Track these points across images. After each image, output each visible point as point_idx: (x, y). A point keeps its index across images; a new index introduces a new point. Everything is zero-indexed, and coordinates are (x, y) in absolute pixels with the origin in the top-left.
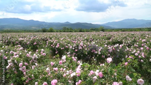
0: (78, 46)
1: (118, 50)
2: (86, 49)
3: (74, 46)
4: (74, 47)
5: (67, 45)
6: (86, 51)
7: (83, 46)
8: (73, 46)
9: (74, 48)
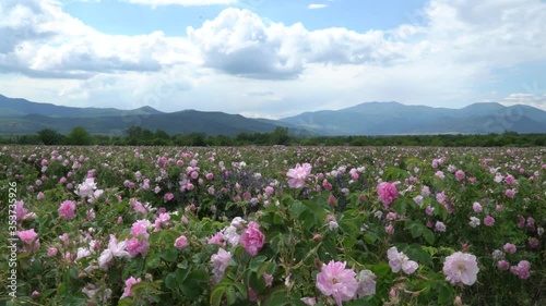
0: (175, 178)
1: (343, 190)
2: (211, 190)
3: (159, 179)
4: (161, 184)
5: (129, 177)
6: (210, 196)
7: (200, 176)
8: (154, 178)
9: (157, 189)
